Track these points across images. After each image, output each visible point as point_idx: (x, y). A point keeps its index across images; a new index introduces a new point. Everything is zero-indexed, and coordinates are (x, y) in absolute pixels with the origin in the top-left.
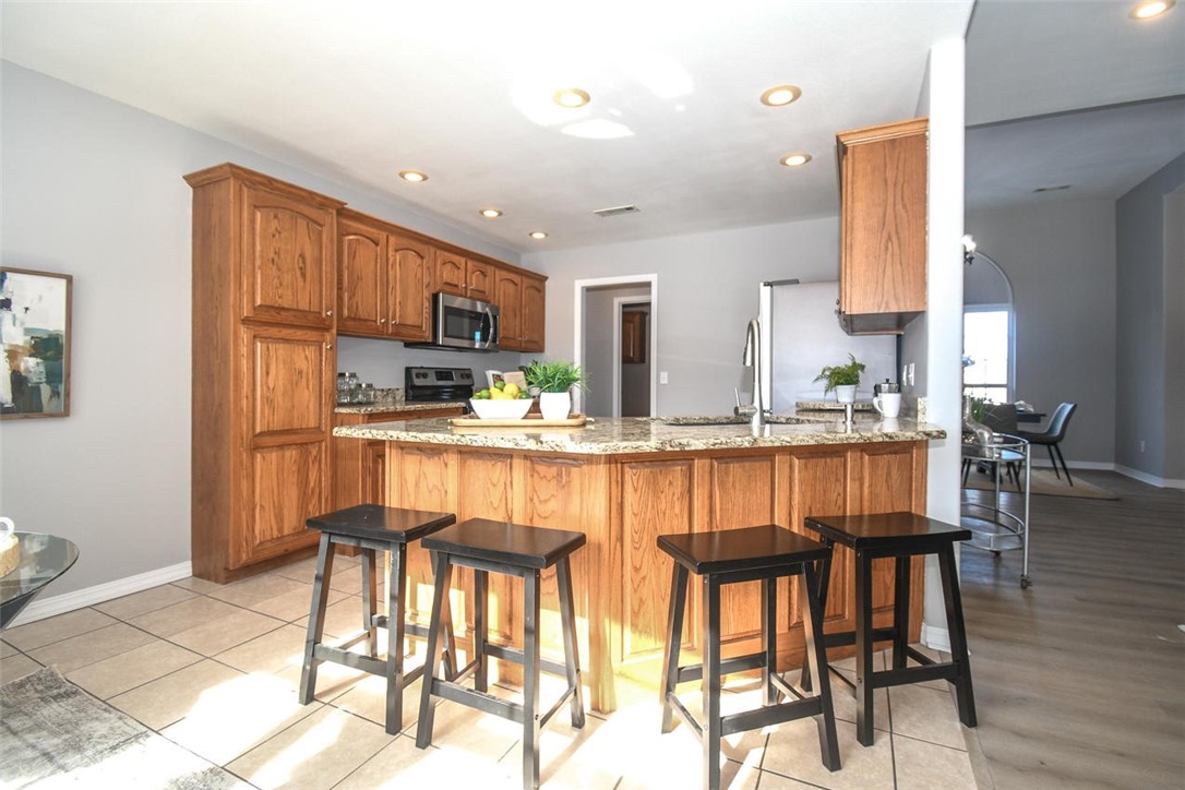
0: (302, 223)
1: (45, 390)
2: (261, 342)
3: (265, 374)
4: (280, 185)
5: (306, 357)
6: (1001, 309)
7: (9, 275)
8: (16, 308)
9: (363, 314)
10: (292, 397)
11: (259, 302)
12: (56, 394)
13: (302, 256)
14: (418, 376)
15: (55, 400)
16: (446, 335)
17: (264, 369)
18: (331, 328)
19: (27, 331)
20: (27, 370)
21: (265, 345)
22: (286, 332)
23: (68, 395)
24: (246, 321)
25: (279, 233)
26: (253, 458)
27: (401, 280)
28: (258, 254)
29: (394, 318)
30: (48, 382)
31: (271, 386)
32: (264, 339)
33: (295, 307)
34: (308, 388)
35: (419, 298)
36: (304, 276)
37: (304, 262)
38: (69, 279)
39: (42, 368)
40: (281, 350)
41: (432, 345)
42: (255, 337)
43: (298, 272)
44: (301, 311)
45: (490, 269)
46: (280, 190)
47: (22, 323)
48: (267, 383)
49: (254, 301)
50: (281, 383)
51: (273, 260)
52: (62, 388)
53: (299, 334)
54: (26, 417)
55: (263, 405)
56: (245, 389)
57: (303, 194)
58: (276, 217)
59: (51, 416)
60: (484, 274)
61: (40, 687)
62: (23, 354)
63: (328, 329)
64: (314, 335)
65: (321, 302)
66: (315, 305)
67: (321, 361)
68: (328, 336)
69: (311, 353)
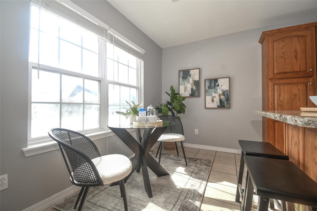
0: (295, 40)
1: (226, 103)
2: (277, 86)
3: (279, 96)
4: (284, 30)
5: (298, 89)
7: (218, 79)
8: (220, 86)
10: (292, 104)
11: (276, 72)
12: (227, 103)
13: (296, 51)
15: (227, 105)
17: (278, 94)
18: (313, 74)
19: (222, 90)
20: (222, 98)
21: (279, 87)
22: (288, 81)
23: (230, 104)
24: (270, 79)
25: (284, 46)
26: (274, 124)
28: (275, 57)
30: (226, 101)
31: (282, 100)
32: (279, 84)
33: (292, 71)
34: (299, 100)
36: (296, 58)
37: (296, 53)
38: (229, 78)
39: (225, 98)
40: (286, 88)
42: (274, 84)
43: (294, 58)
44: (295, 72)
46: (284, 31)
47: (221, 89)
48: (280, 99)
49: (274, 72)
50: (286, 99)
51: (282, 57)
52: (228, 102)
53: (295, 81)
54: (222, 108)
55: (278, 107)
57: (295, 28)
58: (283, 41)
59: (227, 108)
61: (208, 162)
62: (221, 95)
63: (311, 76)
64: (303, 80)
65: (306, 67)
66: (303, 69)
67: (307, 90)
68: (311, 79)
69: (301, 87)
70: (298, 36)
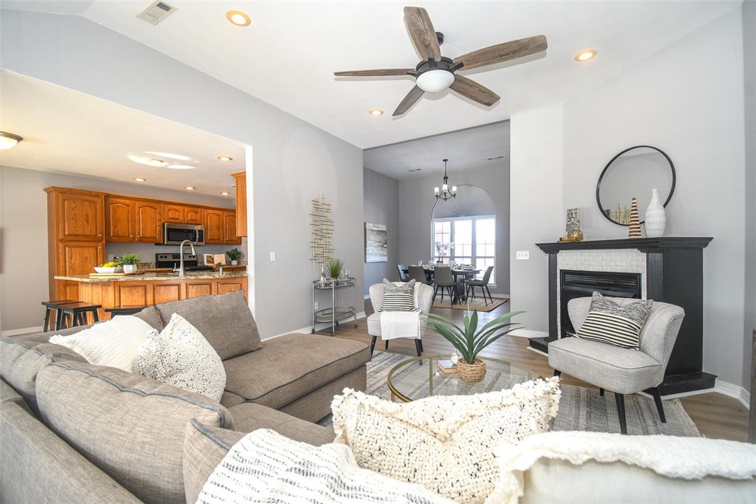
0: (86, 204)
3: (70, 259)
5: (89, 252)
6: (491, 218)
9: (120, 234)
10: (83, 267)
11: (67, 233)
13: (87, 215)
14: (161, 257)
16: (168, 240)
17: (70, 257)
18: (102, 240)
21: (70, 249)
22: (79, 244)
24: (61, 240)
25: (76, 208)
26: (66, 288)
27: (143, 219)
28: (66, 216)
29: (139, 234)
31: (73, 262)
32: (69, 247)
33: (84, 234)
35: (154, 225)
36: (87, 222)
37: (88, 217)
40: (78, 250)
41: (163, 244)
42: (65, 246)
43: (85, 221)
44: (86, 235)
45: (199, 210)
48: (71, 262)
49: (65, 233)
50: (77, 261)
51: (73, 218)
53: (86, 244)
55: (69, 270)
56: (62, 264)
58: (74, 202)
60: (196, 213)
63: (100, 241)
64: (93, 244)
65: (96, 232)
66: (93, 233)
67: (97, 254)
68: (100, 244)
69: (92, 251)
70: (90, 201)
